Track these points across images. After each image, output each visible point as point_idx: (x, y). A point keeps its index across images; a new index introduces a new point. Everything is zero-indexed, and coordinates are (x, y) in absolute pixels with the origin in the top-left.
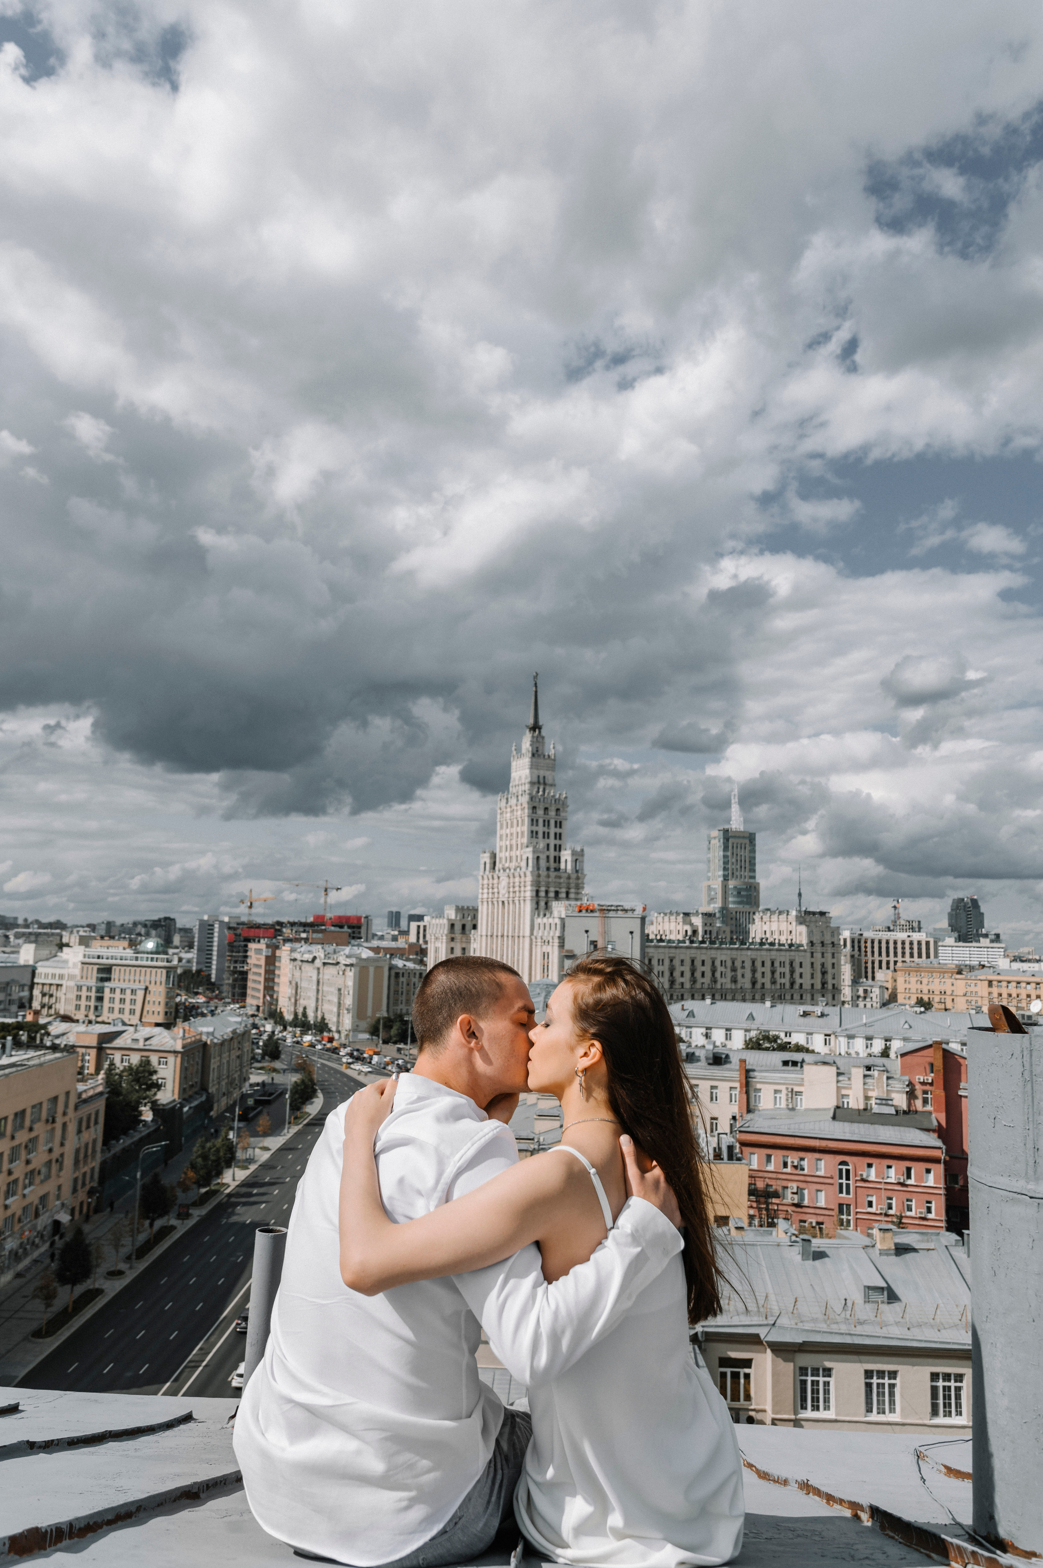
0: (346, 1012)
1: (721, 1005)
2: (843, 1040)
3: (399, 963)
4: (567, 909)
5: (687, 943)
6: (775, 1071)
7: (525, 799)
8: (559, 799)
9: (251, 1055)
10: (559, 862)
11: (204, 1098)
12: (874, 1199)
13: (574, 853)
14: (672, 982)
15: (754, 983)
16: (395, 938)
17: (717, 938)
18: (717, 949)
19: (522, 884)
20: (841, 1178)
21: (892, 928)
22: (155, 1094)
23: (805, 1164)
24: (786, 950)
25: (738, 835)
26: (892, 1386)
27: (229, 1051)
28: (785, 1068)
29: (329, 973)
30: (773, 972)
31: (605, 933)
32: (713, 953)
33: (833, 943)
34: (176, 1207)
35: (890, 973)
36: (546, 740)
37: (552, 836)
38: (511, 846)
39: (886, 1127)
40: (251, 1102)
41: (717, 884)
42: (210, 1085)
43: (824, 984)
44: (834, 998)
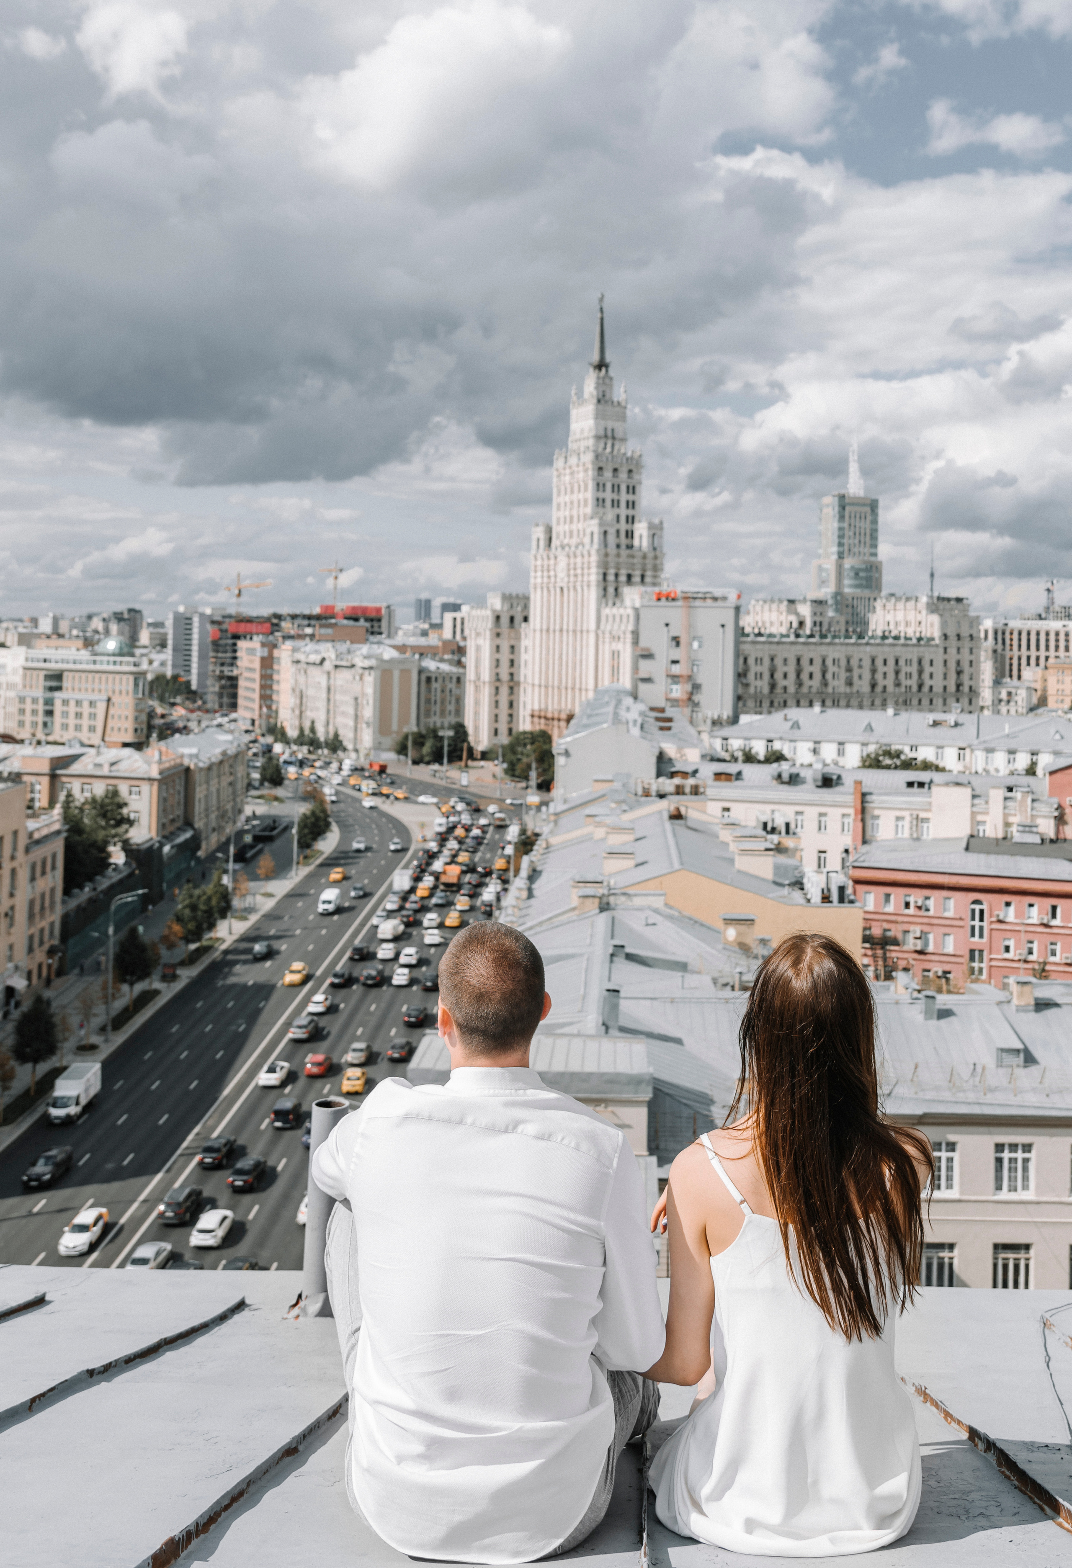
0: (364, 726)
1: (834, 714)
2: (980, 755)
3: (431, 665)
4: (642, 597)
5: (792, 638)
6: (897, 793)
7: (588, 458)
8: (632, 458)
9: (246, 781)
10: (632, 537)
11: (188, 835)
12: (1011, 943)
13: (651, 526)
14: (773, 686)
15: (873, 686)
16: (424, 634)
17: (829, 630)
18: (830, 644)
19: (586, 565)
20: (973, 919)
21: (1043, 616)
22: (127, 831)
23: (931, 903)
24: (914, 645)
25: (858, 502)
26: (1026, 1161)
27: (219, 776)
28: (910, 790)
29: (342, 678)
30: (897, 673)
31: (690, 626)
32: (824, 650)
33: (971, 636)
34: (160, 968)
35: (1039, 670)
36: (615, 382)
37: (623, 504)
38: (571, 517)
39: (1029, 859)
40: (248, 839)
41: (830, 564)
42: (196, 819)
43: (958, 686)
44: (970, 702)
